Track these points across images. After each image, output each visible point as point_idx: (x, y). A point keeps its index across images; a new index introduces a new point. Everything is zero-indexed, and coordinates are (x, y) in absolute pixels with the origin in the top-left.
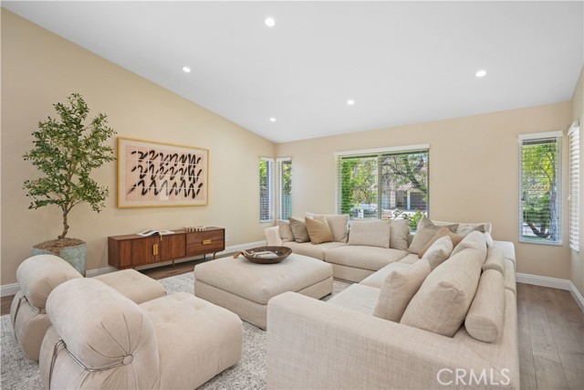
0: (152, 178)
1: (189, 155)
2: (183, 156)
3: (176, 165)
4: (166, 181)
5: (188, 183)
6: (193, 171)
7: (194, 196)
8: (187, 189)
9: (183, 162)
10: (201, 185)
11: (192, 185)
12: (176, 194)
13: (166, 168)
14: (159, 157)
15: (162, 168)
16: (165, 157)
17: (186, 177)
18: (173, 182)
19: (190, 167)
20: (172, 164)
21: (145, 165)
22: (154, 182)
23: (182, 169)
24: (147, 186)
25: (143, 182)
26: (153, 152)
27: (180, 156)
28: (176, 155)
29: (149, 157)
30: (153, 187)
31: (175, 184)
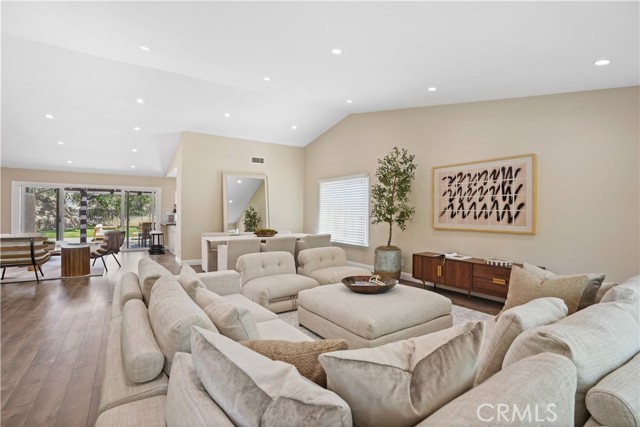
0: (461, 201)
1: (503, 169)
2: (494, 171)
3: (485, 184)
4: (474, 204)
5: (502, 204)
6: (509, 188)
7: (510, 221)
8: (501, 211)
9: (495, 179)
10: (521, 206)
11: (507, 207)
12: (486, 217)
13: (474, 188)
14: (467, 178)
15: (470, 189)
16: (472, 177)
17: (499, 196)
18: (482, 203)
19: (504, 184)
20: (480, 183)
21: (454, 189)
22: (462, 205)
23: (493, 187)
24: (456, 210)
25: (452, 206)
26: (461, 174)
27: (490, 172)
28: (486, 172)
29: (457, 180)
30: (461, 210)
31: (485, 206)
